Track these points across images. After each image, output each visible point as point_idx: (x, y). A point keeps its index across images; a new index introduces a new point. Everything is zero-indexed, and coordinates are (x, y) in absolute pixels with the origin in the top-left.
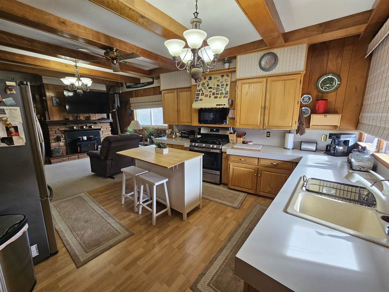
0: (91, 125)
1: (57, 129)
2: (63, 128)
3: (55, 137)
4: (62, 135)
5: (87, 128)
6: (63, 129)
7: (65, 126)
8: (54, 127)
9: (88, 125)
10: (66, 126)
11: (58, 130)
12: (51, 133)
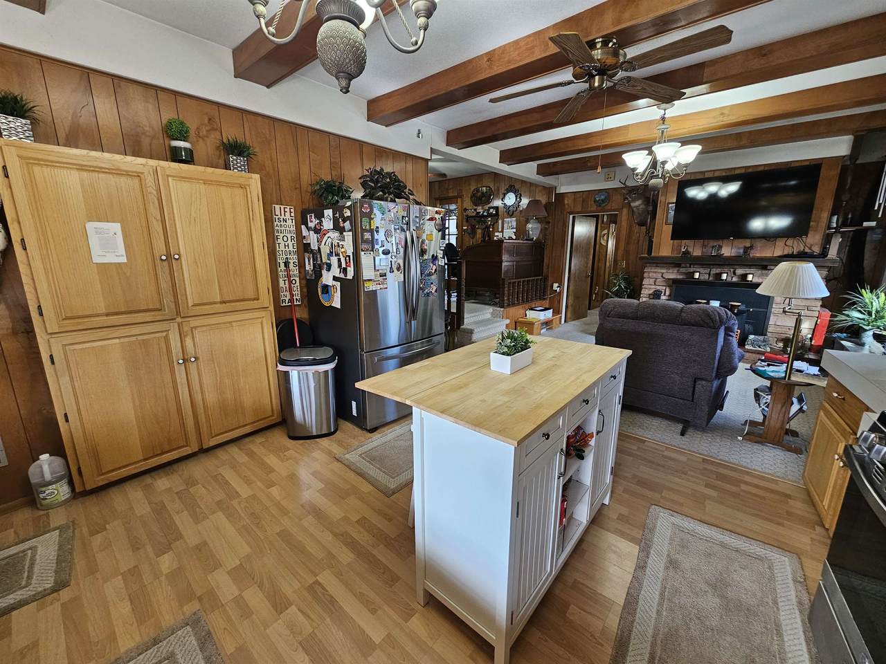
0: (748, 271)
1: (660, 275)
2: (672, 274)
3: (651, 292)
4: (665, 290)
5: (735, 279)
6: (672, 276)
7: (677, 269)
8: (656, 271)
9: (740, 271)
10: (681, 269)
11: (662, 276)
12: (645, 282)
